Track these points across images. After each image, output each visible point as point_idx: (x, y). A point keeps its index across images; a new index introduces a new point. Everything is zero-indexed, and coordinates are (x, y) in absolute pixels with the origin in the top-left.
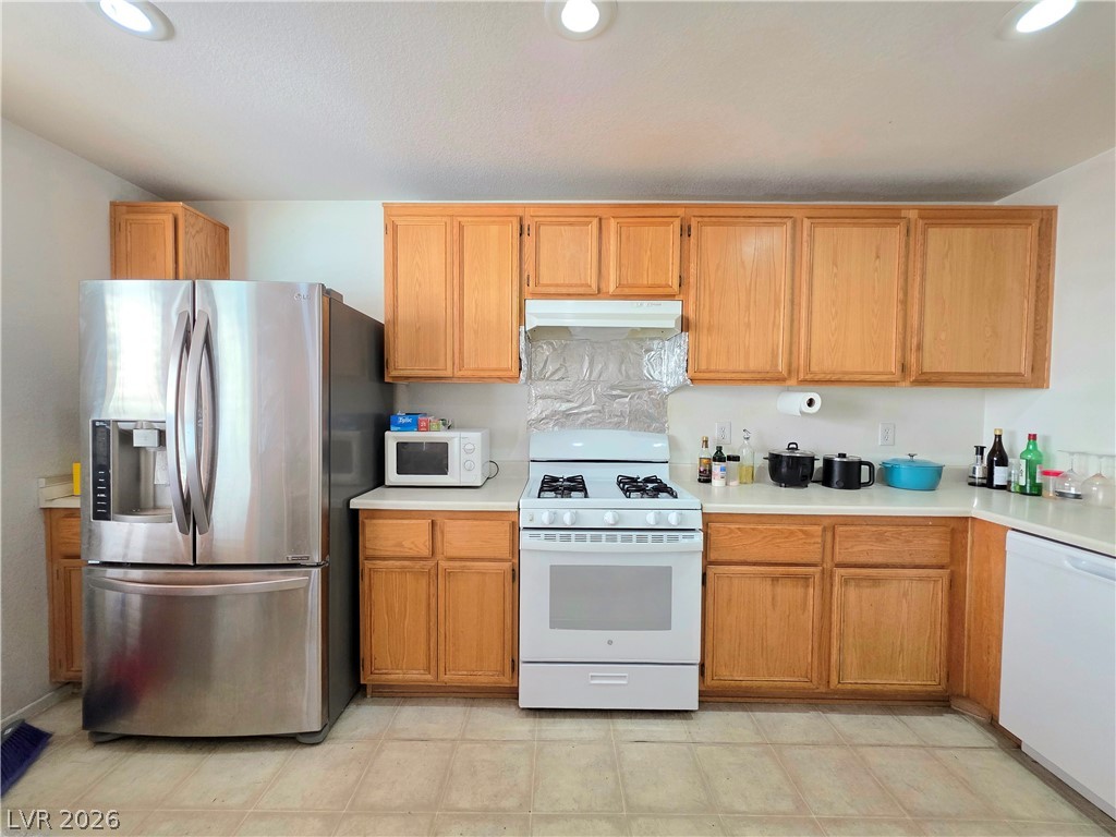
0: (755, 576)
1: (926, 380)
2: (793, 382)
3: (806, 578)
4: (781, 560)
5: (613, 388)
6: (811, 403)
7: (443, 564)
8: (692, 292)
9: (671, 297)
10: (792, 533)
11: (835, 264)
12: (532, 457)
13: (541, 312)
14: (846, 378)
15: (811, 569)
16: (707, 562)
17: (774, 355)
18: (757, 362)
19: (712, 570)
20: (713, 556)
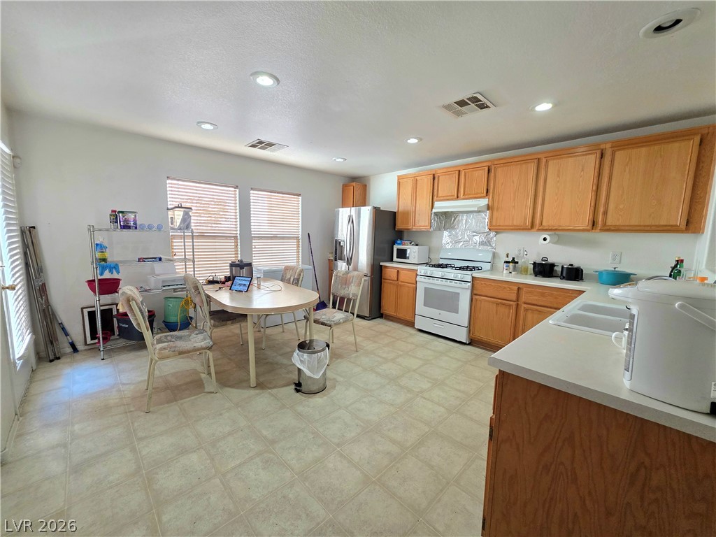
0: (489, 301)
1: (607, 229)
2: (535, 230)
3: (510, 306)
4: (500, 297)
5: (473, 232)
6: (545, 239)
7: (400, 283)
8: (491, 195)
9: (483, 197)
10: (505, 288)
11: (558, 176)
12: (441, 256)
13: (441, 206)
14: (560, 228)
15: (512, 303)
16: (473, 294)
17: (525, 219)
18: (517, 221)
19: (474, 297)
20: (475, 292)
